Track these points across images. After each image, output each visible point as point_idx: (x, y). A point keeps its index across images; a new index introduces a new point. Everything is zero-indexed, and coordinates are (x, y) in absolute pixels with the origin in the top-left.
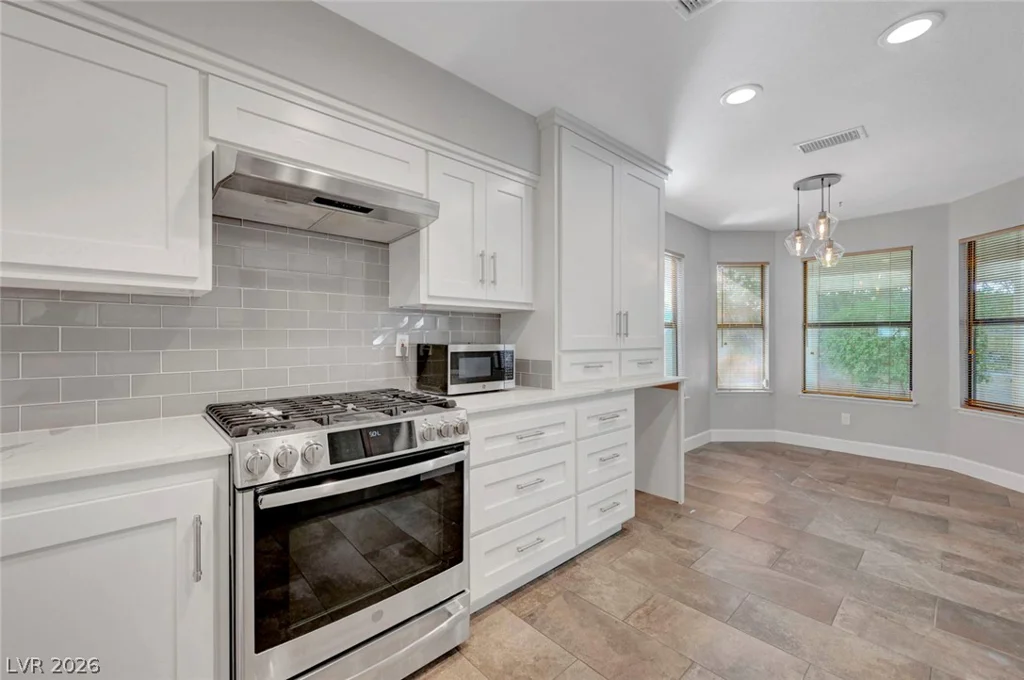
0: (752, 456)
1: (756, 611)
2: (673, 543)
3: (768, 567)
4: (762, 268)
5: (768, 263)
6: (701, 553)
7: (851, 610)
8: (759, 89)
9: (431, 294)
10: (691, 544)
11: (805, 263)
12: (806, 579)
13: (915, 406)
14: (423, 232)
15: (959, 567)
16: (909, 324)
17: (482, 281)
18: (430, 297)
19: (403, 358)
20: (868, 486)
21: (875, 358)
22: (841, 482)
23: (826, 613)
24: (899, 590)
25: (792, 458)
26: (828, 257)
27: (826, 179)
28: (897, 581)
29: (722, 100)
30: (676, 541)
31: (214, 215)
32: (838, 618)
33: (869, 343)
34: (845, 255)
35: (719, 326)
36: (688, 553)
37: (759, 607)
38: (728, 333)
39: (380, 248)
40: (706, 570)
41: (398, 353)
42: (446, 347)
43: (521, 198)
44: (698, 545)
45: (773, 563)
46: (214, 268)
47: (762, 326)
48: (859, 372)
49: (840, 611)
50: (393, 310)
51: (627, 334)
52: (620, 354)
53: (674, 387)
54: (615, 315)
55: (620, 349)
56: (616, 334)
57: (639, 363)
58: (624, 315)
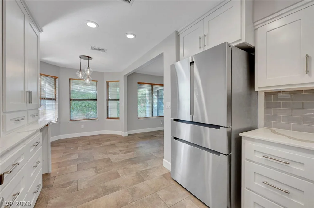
0: (58, 146)
1: (107, 186)
2: (63, 187)
3: (97, 174)
4: (55, 78)
5: (58, 78)
6: (76, 183)
7: (120, 172)
8: (97, 26)
10: (70, 183)
11: (70, 80)
12: (107, 171)
13: (98, 120)
15: (124, 152)
16: (96, 100)
20: (96, 143)
21: (79, 109)
22: (89, 144)
23: (117, 176)
24: (121, 162)
25: (71, 142)
26: (88, 80)
27: (89, 58)
28: (120, 160)
29: (85, 22)
30: (63, 186)
32: (120, 175)
33: (77, 105)
34: (92, 81)
35: (40, 99)
36: (73, 186)
37: (106, 185)
40: (83, 187)
44: (72, 182)
45: (97, 172)
47: (55, 99)
48: (74, 113)
49: (119, 173)
51: (31, 102)
52: (28, 112)
53: (47, 125)
54: (26, 92)
55: (28, 110)
56: (26, 102)
57: (33, 116)
58: (30, 93)
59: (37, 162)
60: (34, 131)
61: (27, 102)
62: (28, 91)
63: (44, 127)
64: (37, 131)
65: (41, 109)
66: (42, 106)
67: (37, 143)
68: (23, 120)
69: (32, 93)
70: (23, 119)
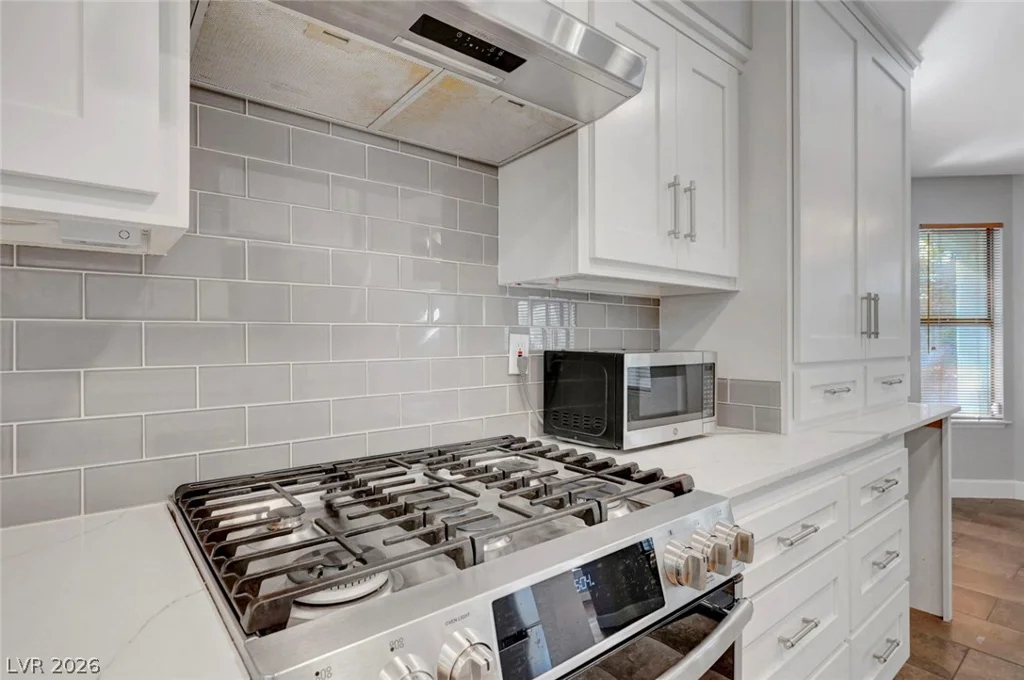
4: (990, 232)
5: (1001, 226)
9: (599, 255)
14: (583, 133)
17: (674, 233)
18: (595, 260)
19: (520, 377)
31: (193, 87)
35: (924, 322)
38: (936, 331)
39: (484, 175)
41: (513, 369)
42: (621, 357)
43: (723, 88)
46: (193, 196)
47: (989, 321)
50: (503, 289)
51: (876, 334)
52: (865, 368)
53: (938, 424)
54: (859, 301)
55: (865, 360)
56: (859, 335)
57: (884, 383)
58: (872, 300)
59: (888, 553)
60: (875, 436)
61: (862, 333)
62: (865, 295)
63: (919, 429)
64: (886, 441)
65: (929, 359)
66: (934, 348)
67: (887, 481)
68: (849, 393)
69: (879, 301)
70: (849, 390)
